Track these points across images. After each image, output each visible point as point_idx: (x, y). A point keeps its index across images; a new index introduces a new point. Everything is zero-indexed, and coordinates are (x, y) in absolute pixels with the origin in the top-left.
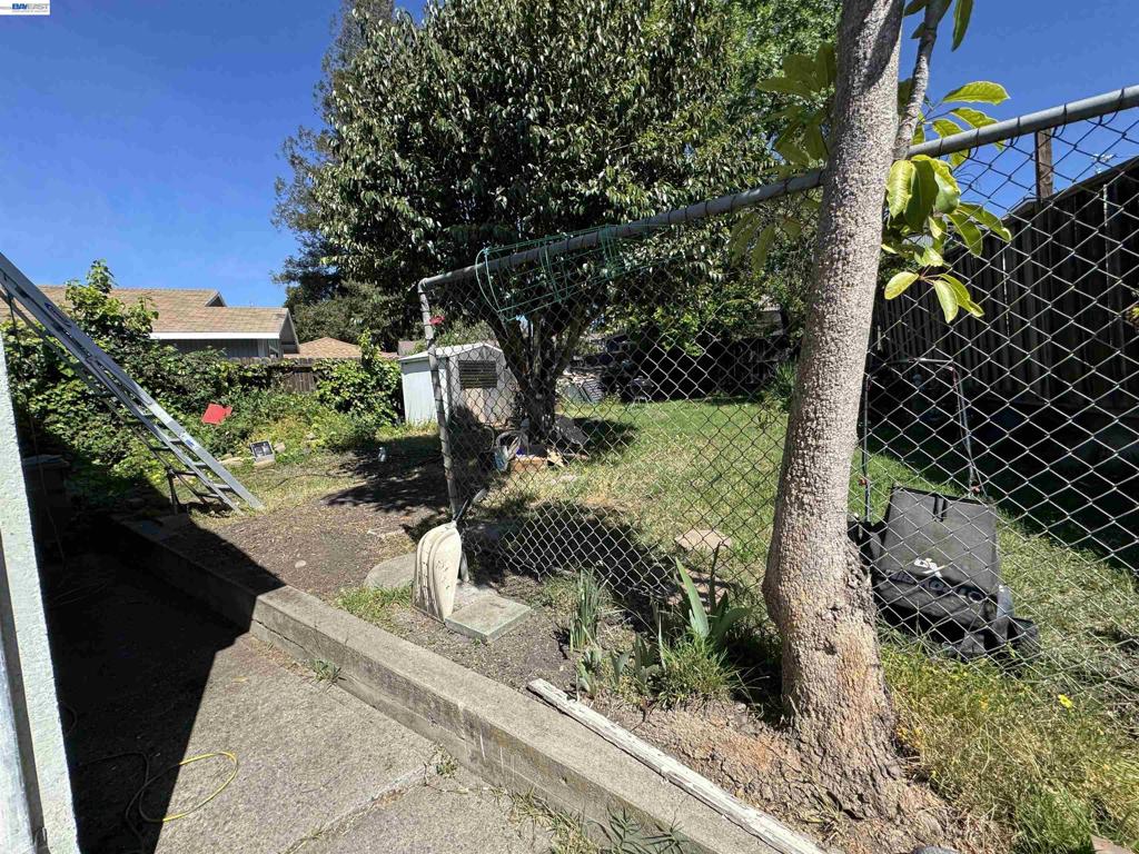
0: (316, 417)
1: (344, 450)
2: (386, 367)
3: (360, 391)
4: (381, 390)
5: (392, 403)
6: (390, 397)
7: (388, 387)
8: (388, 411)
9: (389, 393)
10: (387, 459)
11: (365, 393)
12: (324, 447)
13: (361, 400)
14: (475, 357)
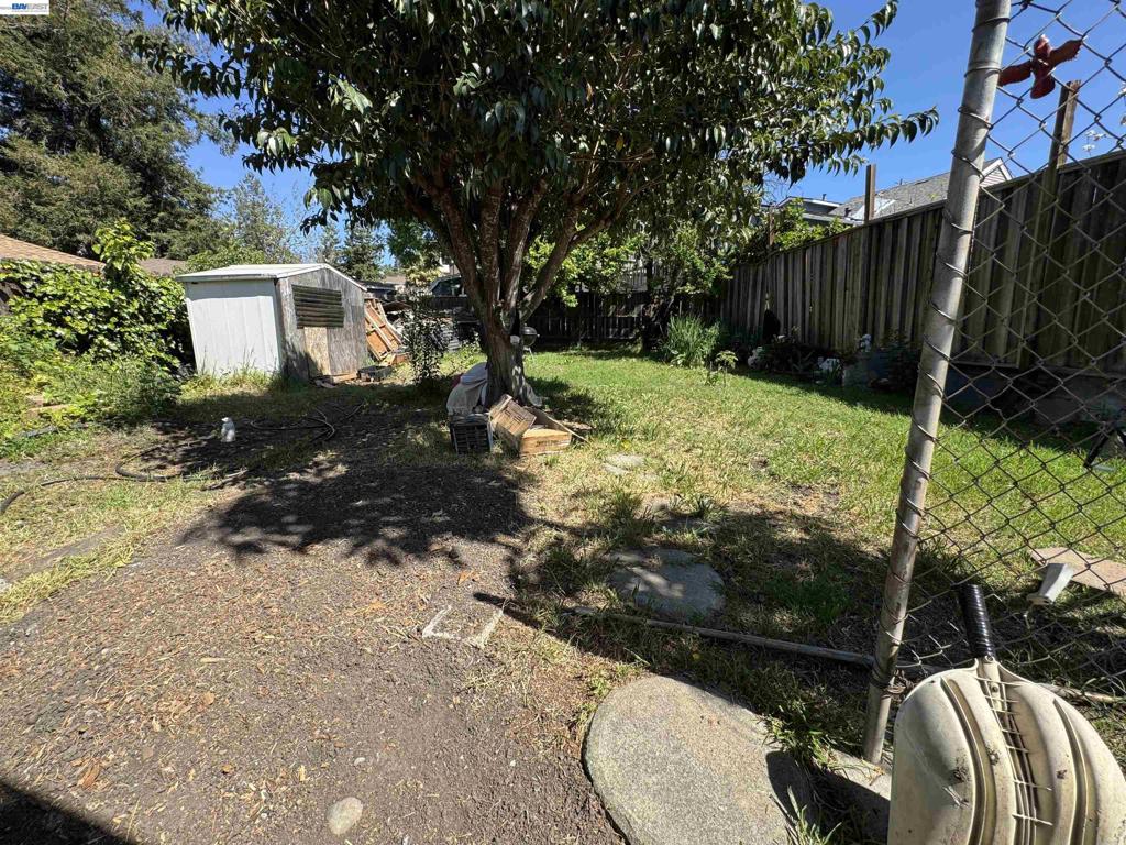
0: (38, 363)
1: (133, 424)
2: (154, 286)
3: (107, 322)
4: (148, 322)
5: (168, 343)
6: (163, 334)
7: (159, 318)
8: (162, 355)
9: (160, 326)
10: (237, 438)
11: (117, 324)
12: (84, 420)
13: (111, 335)
14: (316, 284)
